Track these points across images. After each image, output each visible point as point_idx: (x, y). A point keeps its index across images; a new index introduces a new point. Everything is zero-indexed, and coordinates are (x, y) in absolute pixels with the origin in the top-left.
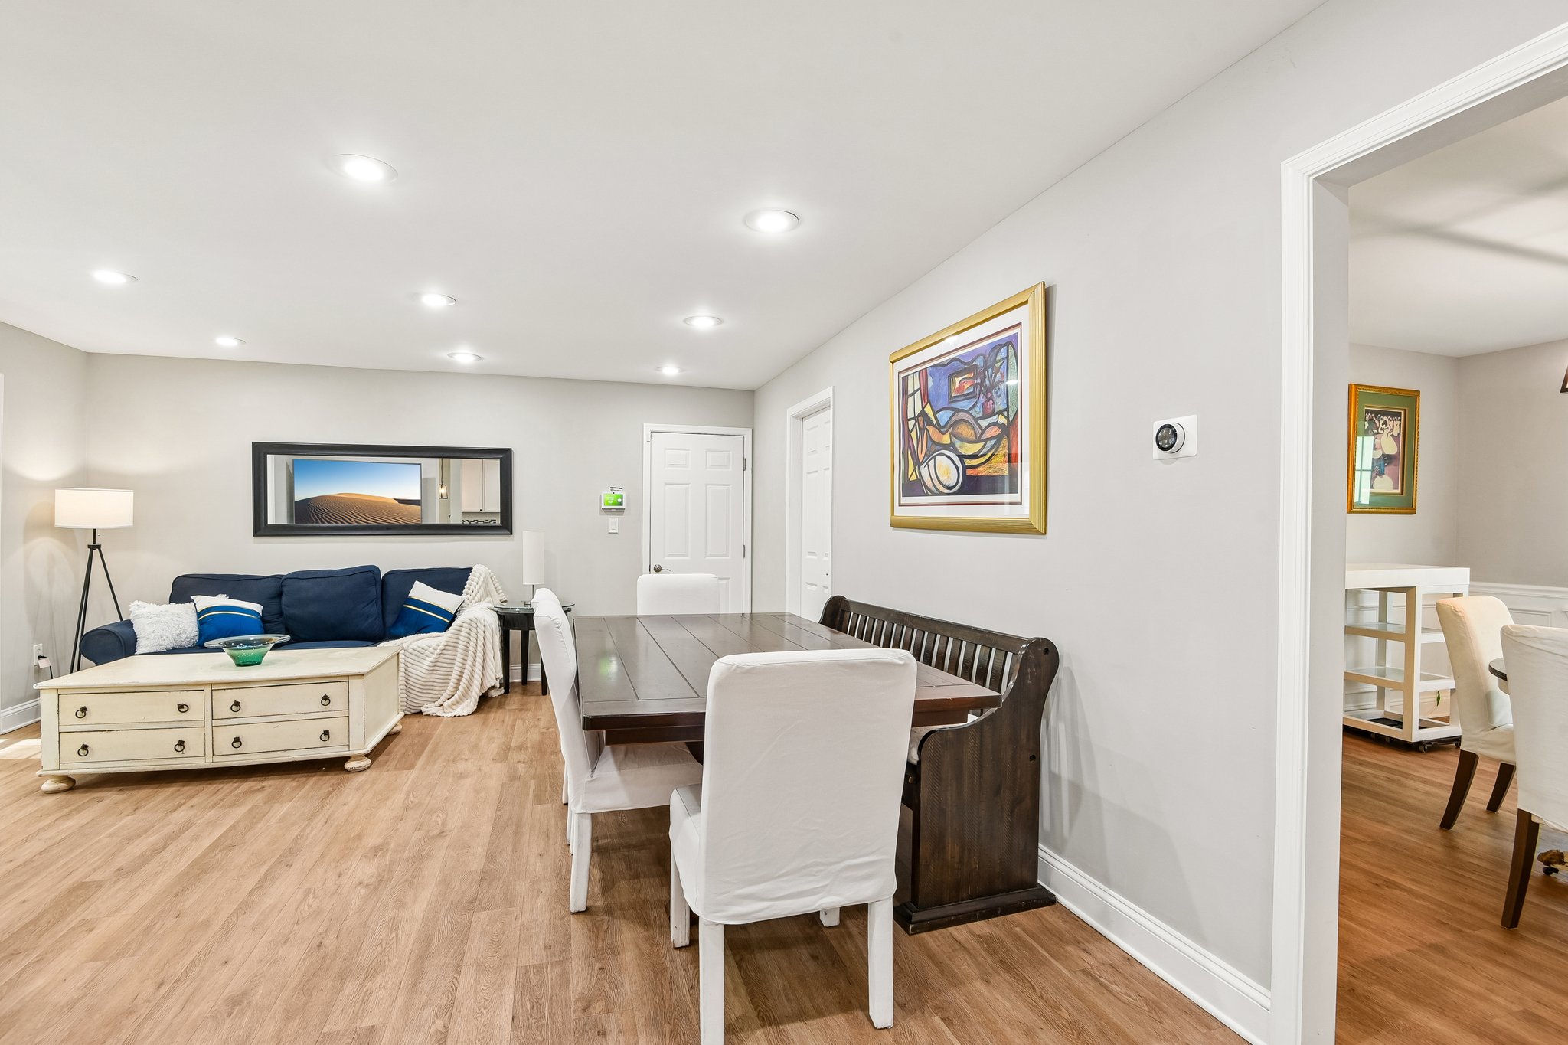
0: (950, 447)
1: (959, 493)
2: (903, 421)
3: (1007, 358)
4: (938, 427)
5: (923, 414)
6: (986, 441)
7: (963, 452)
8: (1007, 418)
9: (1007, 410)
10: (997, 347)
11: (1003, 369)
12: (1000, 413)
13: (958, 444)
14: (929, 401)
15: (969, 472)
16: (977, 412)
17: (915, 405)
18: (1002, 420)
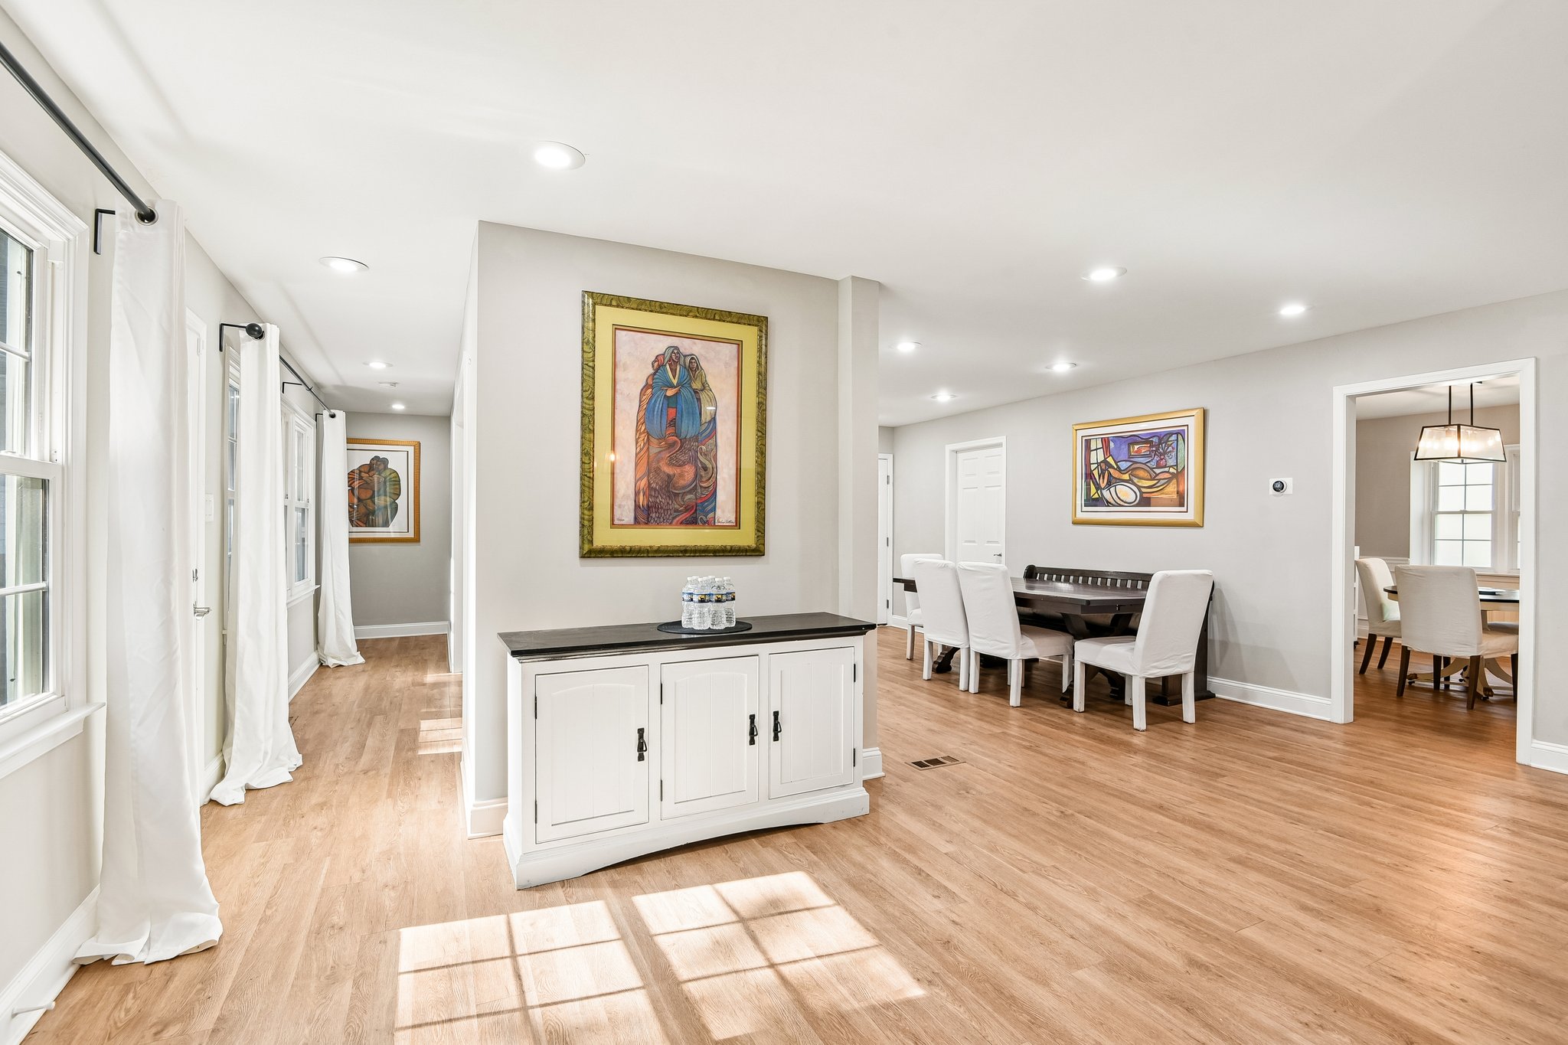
0: (1130, 481)
1: (1138, 505)
2: (1086, 465)
3: (1177, 440)
4: (1119, 470)
5: (1105, 461)
6: (1159, 480)
7: (1140, 484)
8: (1177, 470)
9: (1177, 465)
10: (1171, 434)
11: (1174, 445)
12: (1172, 466)
13: (1136, 480)
14: (1110, 455)
15: (1145, 495)
16: (1153, 464)
17: (1098, 456)
18: (1172, 470)
